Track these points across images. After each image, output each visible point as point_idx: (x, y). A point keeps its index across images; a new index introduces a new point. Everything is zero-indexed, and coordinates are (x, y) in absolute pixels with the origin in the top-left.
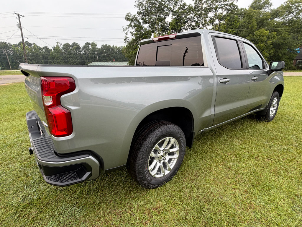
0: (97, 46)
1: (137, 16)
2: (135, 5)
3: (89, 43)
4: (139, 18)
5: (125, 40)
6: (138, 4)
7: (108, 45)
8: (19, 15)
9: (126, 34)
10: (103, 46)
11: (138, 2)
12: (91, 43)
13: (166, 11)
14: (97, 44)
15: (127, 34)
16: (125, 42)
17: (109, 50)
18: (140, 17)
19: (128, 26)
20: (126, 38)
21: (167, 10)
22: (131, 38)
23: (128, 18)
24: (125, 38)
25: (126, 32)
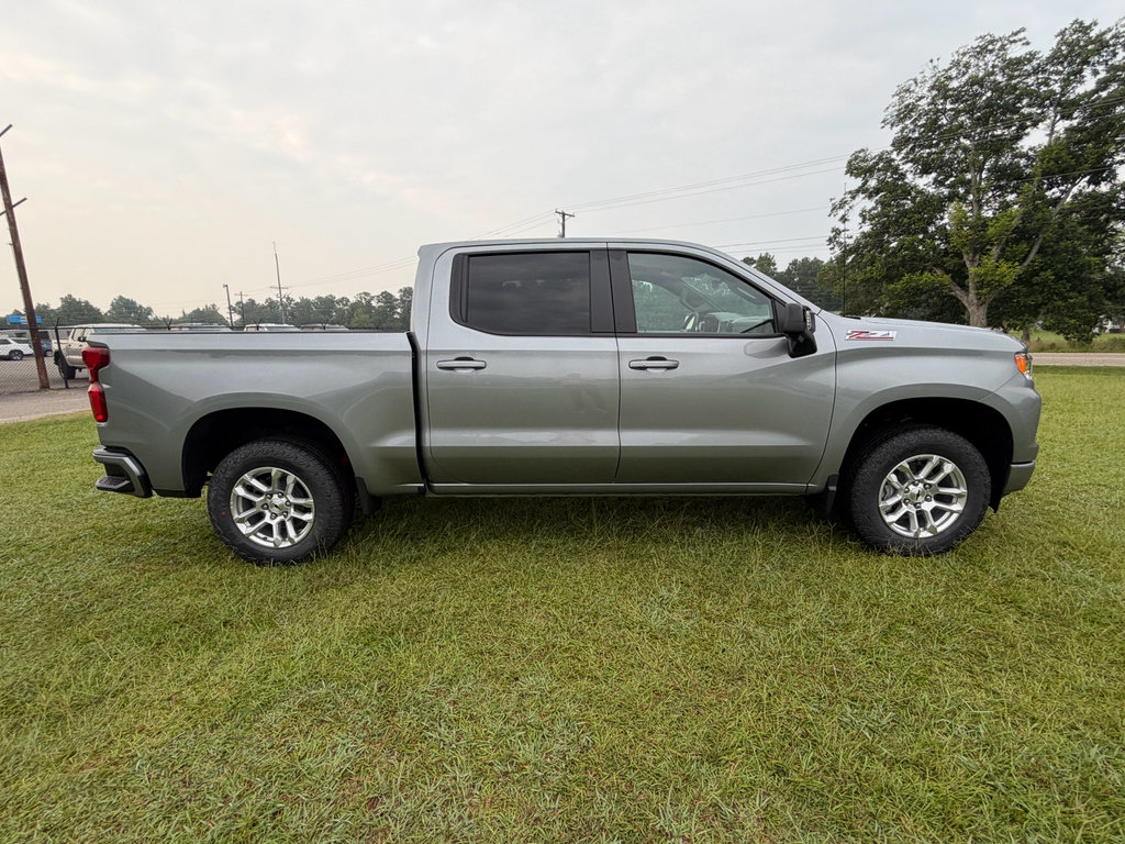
0: (774, 264)
1: (894, 155)
2: (884, 121)
3: (752, 259)
4: (897, 157)
5: (830, 240)
6: (896, 113)
7: (811, 259)
8: (564, 215)
9: (841, 219)
10: (794, 263)
11: (897, 108)
12: (756, 258)
13: (1026, 111)
14: (776, 260)
15: (846, 220)
16: (832, 246)
17: (813, 275)
18: (900, 157)
19: (850, 192)
20: (837, 232)
21: (1029, 106)
22: (855, 229)
23: (857, 167)
24: (832, 235)
25: (841, 213)
